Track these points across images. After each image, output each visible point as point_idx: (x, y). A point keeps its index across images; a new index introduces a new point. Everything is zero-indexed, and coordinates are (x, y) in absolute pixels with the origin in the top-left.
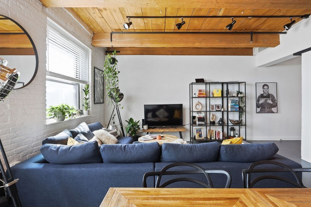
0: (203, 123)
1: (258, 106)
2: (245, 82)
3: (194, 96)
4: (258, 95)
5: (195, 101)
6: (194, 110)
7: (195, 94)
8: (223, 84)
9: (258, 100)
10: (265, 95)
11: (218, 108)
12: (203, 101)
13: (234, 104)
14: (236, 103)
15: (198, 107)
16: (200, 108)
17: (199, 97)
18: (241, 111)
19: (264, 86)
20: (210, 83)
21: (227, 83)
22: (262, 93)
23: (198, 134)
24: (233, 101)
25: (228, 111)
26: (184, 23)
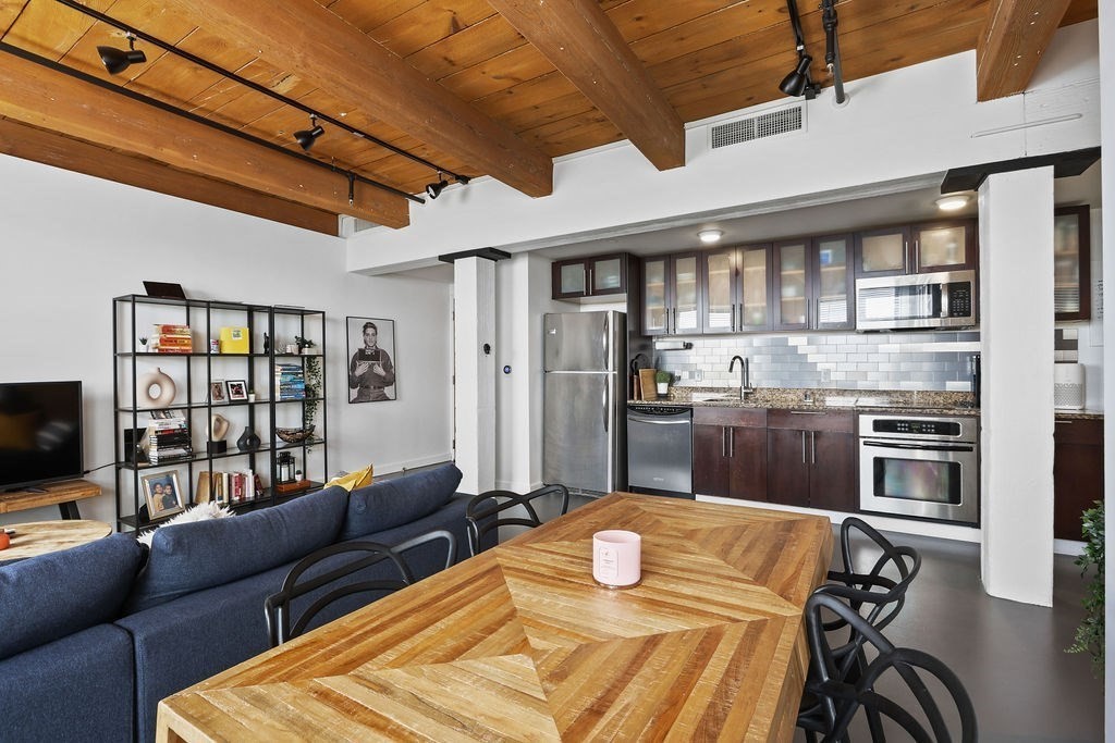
0: (181, 451)
1: (352, 383)
2: (324, 313)
3: (141, 348)
4: (353, 351)
5: (147, 368)
6: (142, 403)
7: (144, 342)
8: (251, 310)
9: (352, 367)
10: (368, 352)
11: (238, 392)
12: (176, 369)
13: (289, 378)
14: (297, 374)
15: (155, 391)
16: (164, 395)
17: (163, 354)
18: (309, 400)
19: (366, 327)
20: (210, 305)
21: (272, 312)
22: (363, 346)
23: (159, 497)
24: (287, 370)
25: (272, 403)
26: (140, 58)
